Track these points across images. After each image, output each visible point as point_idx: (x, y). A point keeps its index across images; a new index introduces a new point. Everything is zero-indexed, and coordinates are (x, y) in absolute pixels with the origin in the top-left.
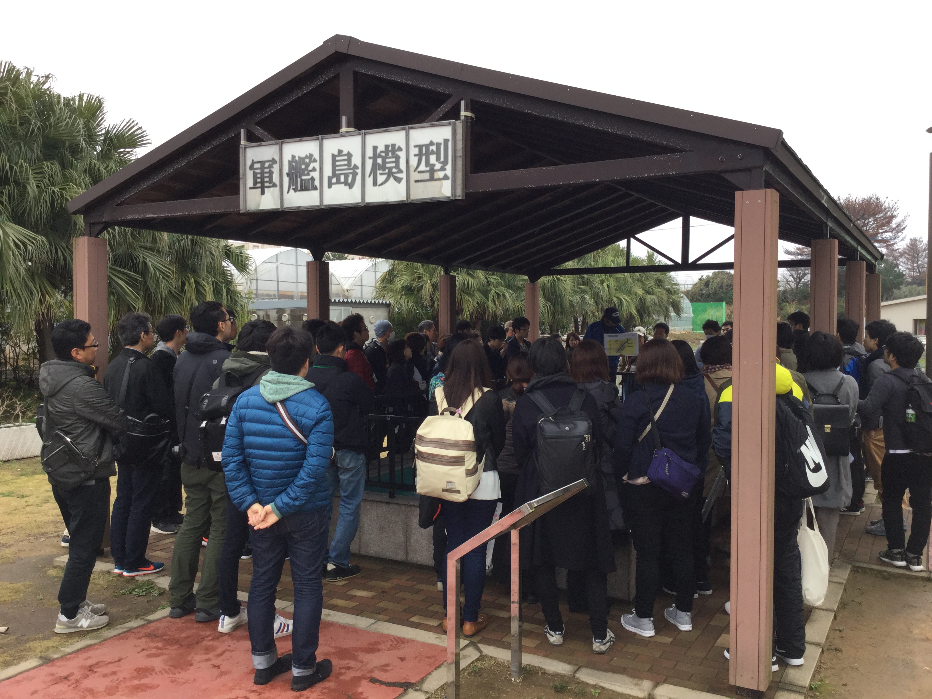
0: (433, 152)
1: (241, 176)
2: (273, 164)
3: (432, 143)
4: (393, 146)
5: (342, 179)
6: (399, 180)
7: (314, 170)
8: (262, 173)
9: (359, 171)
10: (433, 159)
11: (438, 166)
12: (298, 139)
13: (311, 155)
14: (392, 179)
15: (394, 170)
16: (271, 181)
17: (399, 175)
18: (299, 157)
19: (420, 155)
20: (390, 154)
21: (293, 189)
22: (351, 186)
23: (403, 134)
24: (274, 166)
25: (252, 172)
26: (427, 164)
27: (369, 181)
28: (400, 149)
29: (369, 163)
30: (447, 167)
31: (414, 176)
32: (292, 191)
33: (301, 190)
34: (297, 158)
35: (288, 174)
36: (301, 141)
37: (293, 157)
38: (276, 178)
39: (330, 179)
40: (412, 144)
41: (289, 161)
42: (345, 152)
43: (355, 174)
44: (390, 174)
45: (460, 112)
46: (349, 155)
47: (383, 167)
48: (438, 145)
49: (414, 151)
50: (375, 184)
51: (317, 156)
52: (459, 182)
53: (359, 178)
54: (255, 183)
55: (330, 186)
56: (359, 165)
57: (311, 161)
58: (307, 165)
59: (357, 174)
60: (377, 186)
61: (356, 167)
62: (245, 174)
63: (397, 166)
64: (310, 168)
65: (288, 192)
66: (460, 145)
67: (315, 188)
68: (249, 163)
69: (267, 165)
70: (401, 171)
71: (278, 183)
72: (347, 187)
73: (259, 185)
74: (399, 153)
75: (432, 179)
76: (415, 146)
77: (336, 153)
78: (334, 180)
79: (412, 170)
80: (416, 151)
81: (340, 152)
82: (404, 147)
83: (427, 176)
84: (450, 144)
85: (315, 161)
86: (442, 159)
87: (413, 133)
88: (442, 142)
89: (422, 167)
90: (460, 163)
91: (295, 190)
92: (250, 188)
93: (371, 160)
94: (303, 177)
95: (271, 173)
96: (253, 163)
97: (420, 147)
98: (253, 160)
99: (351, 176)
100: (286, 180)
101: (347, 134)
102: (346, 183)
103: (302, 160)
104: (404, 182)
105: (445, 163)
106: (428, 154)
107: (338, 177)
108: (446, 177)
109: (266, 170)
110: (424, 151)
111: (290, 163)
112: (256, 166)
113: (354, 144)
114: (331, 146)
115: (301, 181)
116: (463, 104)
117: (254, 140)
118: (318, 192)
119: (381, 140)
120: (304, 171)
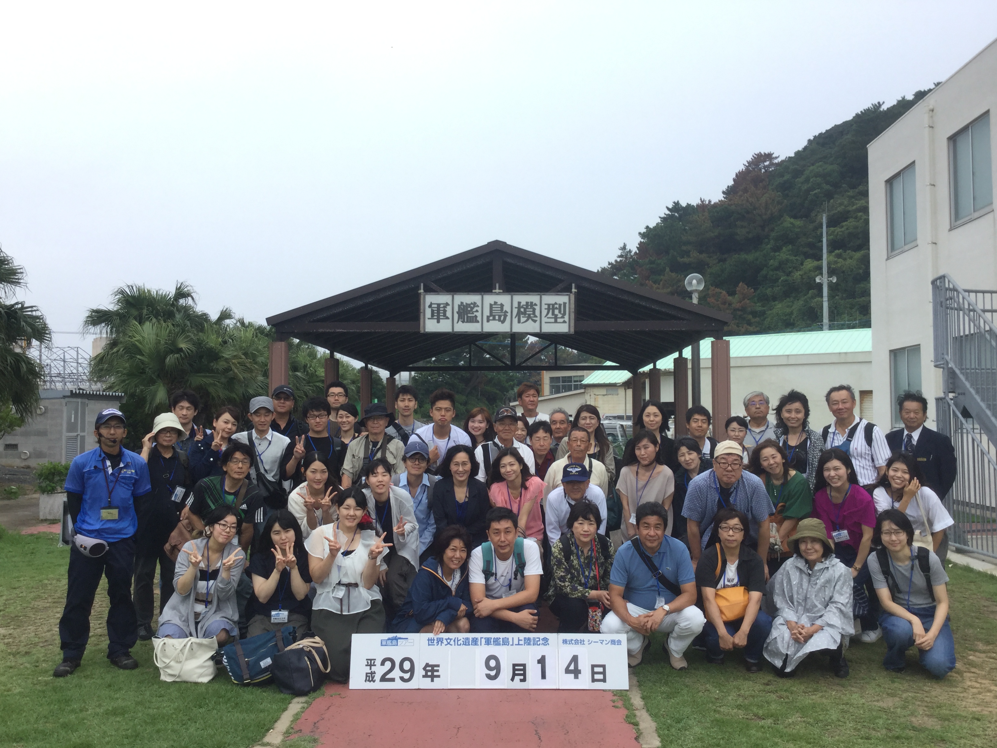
0: (556, 308)
1: (421, 311)
3: (556, 303)
4: (532, 303)
5: (497, 317)
6: (535, 321)
7: (477, 311)
8: (438, 310)
9: (509, 315)
10: (556, 312)
11: (560, 316)
12: (466, 293)
13: (475, 303)
14: (530, 320)
15: (532, 316)
16: (445, 315)
17: (535, 319)
19: (548, 309)
20: (529, 307)
22: (503, 322)
23: (538, 297)
24: (448, 307)
25: (430, 309)
26: (553, 314)
27: (515, 320)
28: (536, 305)
29: (515, 311)
30: (565, 317)
31: (544, 320)
32: (460, 322)
33: (467, 322)
34: (465, 304)
35: (457, 312)
36: (468, 294)
37: (462, 303)
38: (449, 314)
39: (488, 318)
40: (543, 303)
41: (459, 305)
42: (499, 303)
43: (505, 316)
44: (529, 317)
45: (572, 289)
46: (502, 305)
47: (525, 313)
48: (560, 305)
49: (544, 307)
50: (519, 322)
51: (479, 303)
52: (572, 324)
53: (508, 318)
54: (433, 315)
55: (488, 321)
56: (509, 311)
57: (474, 306)
58: (473, 308)
59: (507, 316)
60: (520, 324)
61: (506, 312)
62: (424, 310)
63: (534, 313)
64: (475, 310)
65: (458, 322)
66: (573, 306)
67: (478, 322)
68: (427, 304)
69: (442, 306)
70: (537, 317)
71: (450, 316)
72: (500, 323)
73: (436, 317)
74: (535, 307)
75: (556, 322)
76: (546, 304)
77: (493, 303)
78: (491, 318)
79: (543, 316)
80: (546, 307)
81: (496, 303)
82: (538, 303)
83: (553, 320)
84: (567, 305)
85: (478, 306)
86: (562, 312)
87: (543, 297)
88: (562, 303)
89: (550, 315)
90: (573, 316)
91: (463, 322)
92: (429, 319)
93: (517, 309)
94: (469, 315)
95: (445, 311)
97: (549, 305)
98: (431, 303)
99: (503, 317)
100: (456, 316)
101: (498, 294)
102: (499, 320)
103: (468, 305)
104: (538, 322)
105: (564, 314)
106: (553, 309)
107: (494, 317)
108: (564, 322)
109: (441, 309)
110: (551, 307)
111: (459, 306)
112: (433, 306)
113: (504, 299)
114: (489, 299)
115: (468, 317)
116: (573, 285)
117: (429, 290)
118: (480, 324)
119: (523, 299)
120: (470, 311)
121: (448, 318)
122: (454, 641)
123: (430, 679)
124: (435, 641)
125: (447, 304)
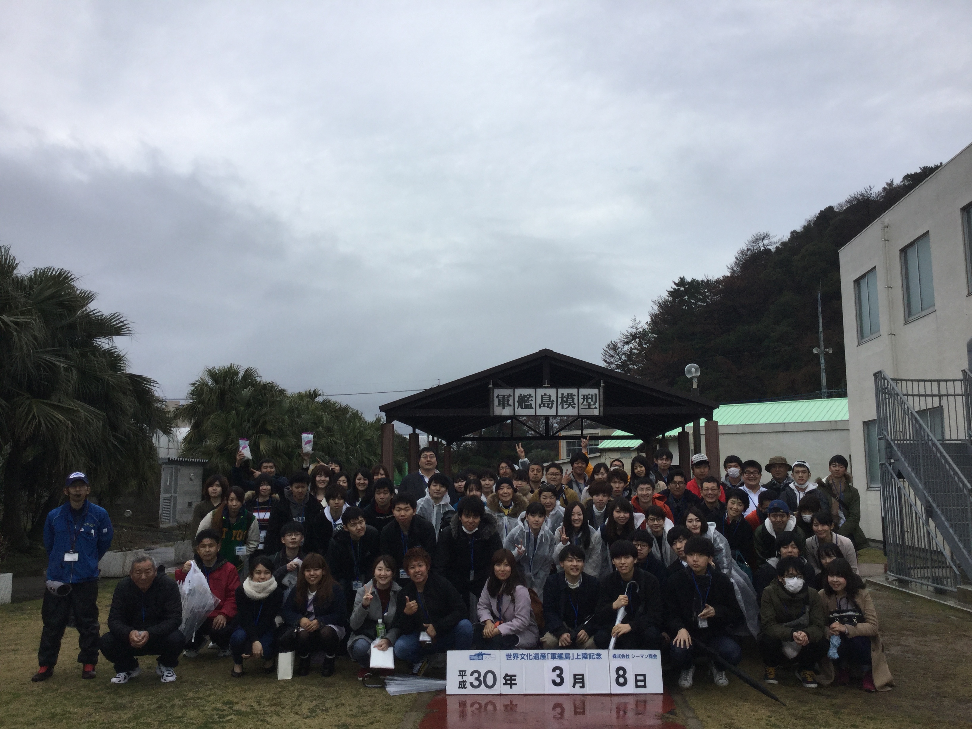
0: (590, 398)
1: (491, 400)
3: (589, 395)
4: (572, 394)
5: (546, 405)
6: (574, 407)
7: (532, 400)
8: (503, 400)
9: (555, 403)
10: (590, 400)
11: (592, 403)
12: (523, 387)
13: (530, 395)
14: (571, 407)
16: (508, 403)
19: (584, 399)
20: (570, 397)
21: (520, 408)
22: (551, 408)
23: (576, 390)
24: (510, 397)
25: (497, 399)
26: (587, 402)
27: (560, 407)
28: (574, 395)
29: (560, 400)
30: (596, 404)
31: (581, 406)
33: (525, 408)
34: (523, 395)
35: (517, 401)
36: (525, 388)
37: (521, 395)
38: (511, 402)
39: (540, 405)
40: (580, 394)
42: (548, 394)
43: (553, 404)
44: (570, 405)
45: (600, 383)
46: (550, 396)
47: (566, 402)
48: (592, 396)
49: (581, 397)
50: (563, 408)
51: (533, 395)
52: (602, 409)
53: (555, 405)
54: (499, 403)
56: (555, 400)
58: (529, 398)
61: (553, 401)
62: (493, 400)
63: (573, 402)
64: (530, 399)
65: (517, 408)
66: (602, 396)
67: (533, 408)
68: (496, 395)
69: (506, 397)
70: (575, 404)
71: (512, 404)
73: (501, 405)
74: (574, 397)
75: (589, 408)
76: (582, 395)
77: (543, 394)
78: (542, 405)
79: (580, 404)
80: (582, 397)
81: (545, 394)
82: (576, 395)
83: (587, 407)
84: (598, 396)
85: (532, 397)
86: (594, 401)
87: (581, 390)
88: (594, 394)
89: (585, 403)
90: (602, 404)
91: (522, 408)
92: (497, 406)
94: (526, 403)
95: (508, 401)
96: (498, 395)
97: (584, 396)
99: (550, 404)
100: (516, 404)
101: (547, 388)
102: (548, 407)
103: (525, 396)
104: (577, 408)
105: (596, 402)
106: (587, 399)
107: (544, 404)
108: (596, 408)
109: (505, 399)
110: (586, 397)
111: (519, 397)
112: (500, 397)
113: (552, 392)
114: (541, 392)
115: (525, 405)
116: (602, 381)
117: (497, 386)
118: (534, 410)
119: (565, 391)
120: (526, 400)
121: (511, 406)
122: (527, 656)
123: (509, 686)
124: (512, 656)
125: (510, 395)
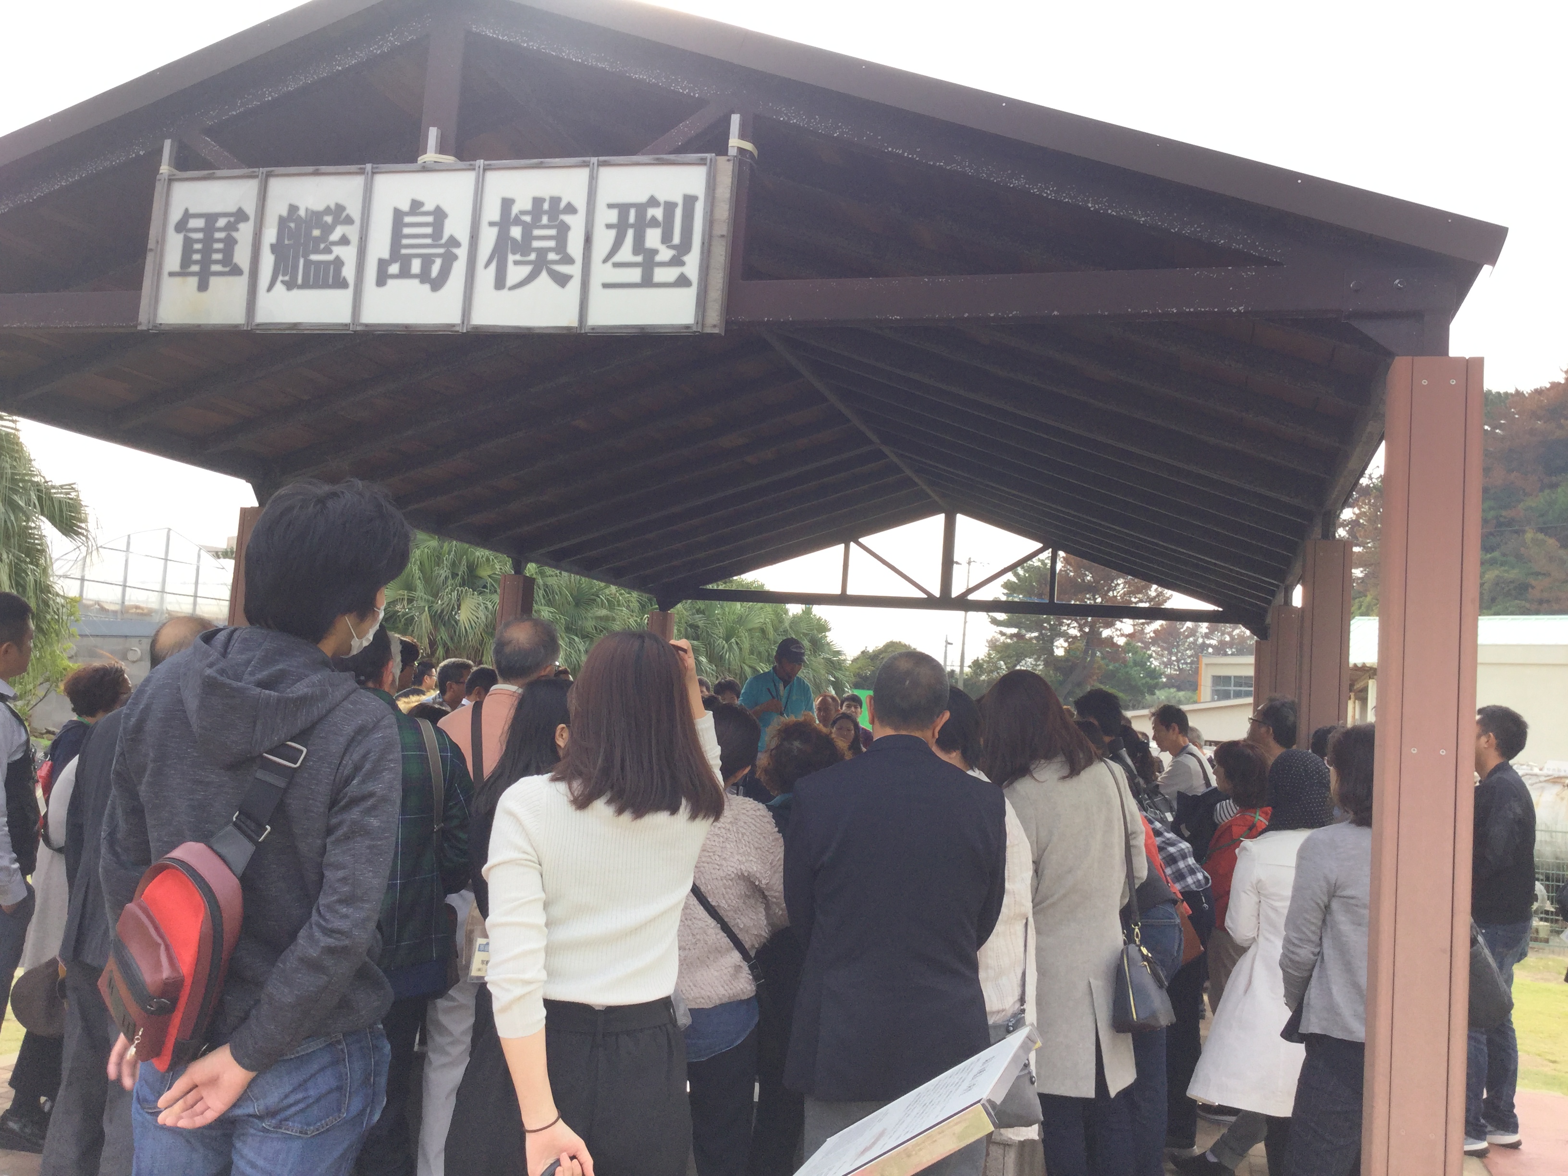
0: (654, 223)
1: (151, 244)
2: (238, 221)
3: (653, 202)
4: (555, 201)
5: (416, 266)
6: (562, 280)
7: (344, 241)
8: (208, 240)
9: (462, 253)
10: (653, 238)
11: (665, 254)
12: (311, 169)
13: (340, 208)
14: (544, 274)
15: (552, 256)
16: (227, 261)
17: (563, 269)
18: (307, 209)
19: (621, 228)
20: (545, 220)
21: (283, 282)
22: (437, 284)
23: (581, 175)
24: (242, 226)
25: (180, 237)
26: (639, 246)
27: (486, 276)
28: (571, 209)
29: (488, 238)
30: (686, 258)
31: (601, 272)
32: (279, 287)
33: (305, 285)
34: (302, 213)
35: (274, 248)
36: (316, 173)
37: (293, 209)
38: (242, 256)
39: (383, 265)
40: (603, 199)
41: (281, 217)
42: (429, 207)
43: (449, 259)
44: (540, 265)
45: (726, 137)
46: (439, 215)
47: (523, 247)
48: (670, 207)
49: (606, 216)
50: (500, 283)
51: (354, 210)
52: (716, 294)
53: (459, 269)
54: (186, 261)
55: (381, 281)
56: (464, 238)
57: (337, 222)
58: (328, 230)
59: (455, 257)
60: (505, 292)
61: (453, 242)
62: (162, 241)
63: (561, 247)
64: (335, 236)
65: (270, 289)
66: (723, 212)
67: (343, 284)
68: (175, 216)
69: (221, 222)
70: (569, 260)
71: (245, 267)
72: (427, 287)
73: (195, 268)
74: (567, 218)
75: (647, 282)
76: (610, 206)
77: (405, 207)
78: (394, 269)
79: (597, 258)
80: (613, 216)
81: (416, 206)
82: (581, 204)
83: (635, 275)
84: (699, 209)
85: (349, 221)
86: (676, 240)
87: (607, 174)
88: (680, 201)
89: (626, 253)
90: (719, 253)
91: (290, 285)
92: (171, 274)
93: (495, 231)
94: (314, 257)
95: (230, 243)
96: (187, 215)
97: (623, 209)
98: (187, 210)
99: (438, 262)
100: (267, 261)
101: (438, 168)
102: (424, 277)
103: (315, 217)
104: (574, 285)
105: (684, 247)
106: (642, 225)
107: (405, 261)
108: (683, 282)
109: (219, 235)
110: (632, 220)
111: (282, 222)
112: (194, 223)
113: (453, 190)
114: (397, 190)
115: (308, 263)
116: (736, 120)
118: (348, 294)
119: (523, 185)
120: (317, 240)
121: (236, 271)
